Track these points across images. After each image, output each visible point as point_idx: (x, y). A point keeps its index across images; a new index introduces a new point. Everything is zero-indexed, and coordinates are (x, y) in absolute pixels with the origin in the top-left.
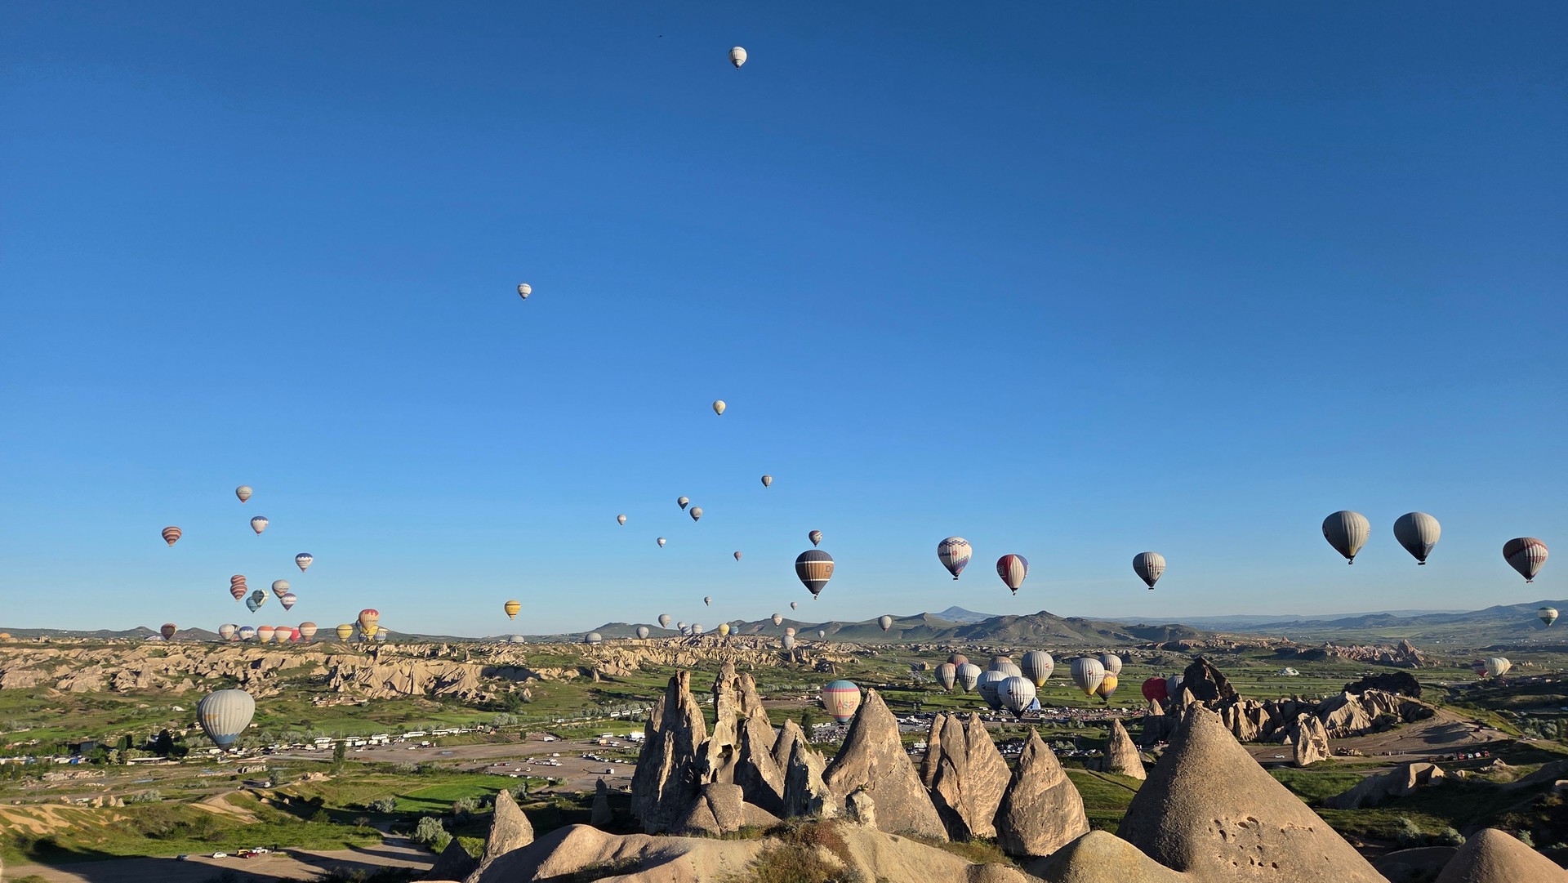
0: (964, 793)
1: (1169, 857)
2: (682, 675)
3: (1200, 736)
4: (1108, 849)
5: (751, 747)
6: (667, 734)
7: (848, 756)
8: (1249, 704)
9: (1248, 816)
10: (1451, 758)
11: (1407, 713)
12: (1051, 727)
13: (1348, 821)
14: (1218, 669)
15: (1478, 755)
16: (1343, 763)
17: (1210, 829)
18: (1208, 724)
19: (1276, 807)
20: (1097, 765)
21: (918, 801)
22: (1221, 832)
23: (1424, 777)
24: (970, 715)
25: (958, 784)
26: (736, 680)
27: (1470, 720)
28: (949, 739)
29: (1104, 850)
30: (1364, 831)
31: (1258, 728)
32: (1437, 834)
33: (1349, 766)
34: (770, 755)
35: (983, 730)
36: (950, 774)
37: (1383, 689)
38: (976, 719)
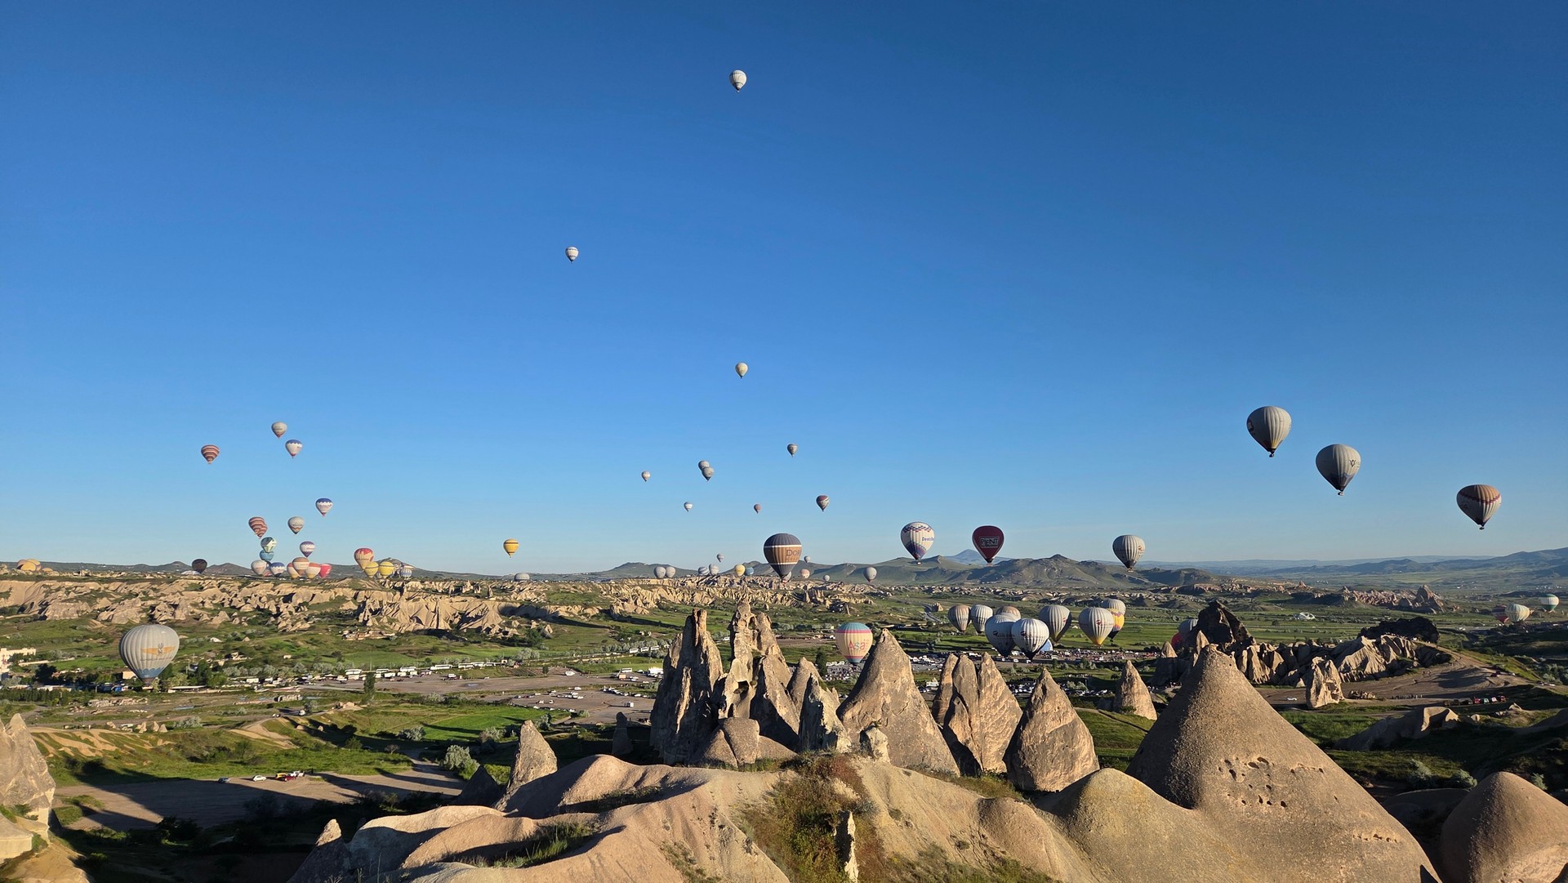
0: (975, 730)
1: (1178, 793)
2: (699, 614)
3: (1213, 678)
4: (1118, 786)
5: (767, 684)
6: (684, 670)
7: (862, 693)
8: (1262, 648)
9: (1258, 756)
10: (1466, 703)
11: (1423, 658)
12: (1063, 668)
13: (1359, 762)
14: (1232, 613)
15: (1494, 699)
16: (1356, 706)
17: (1220, 769)
18: (1221, 667)
19: (1287, 748)
20: (1108, 705)
21: (930, 738)
22: (1231, 771)
23: (1437, 720)
24: (983, 656)
25: (970, 722)
26: (751, 619)
27: (1488, 666)
28: (961, 679)
29: (1114, 787)
30: (1374, 773)
31: (1272, 671)
32: (1449, 777)
33: (1362, 709)
34: (786, 692)
35: (995, 670)
36: (962, 712)
37: (1401, 634)
38: (988, 660)
